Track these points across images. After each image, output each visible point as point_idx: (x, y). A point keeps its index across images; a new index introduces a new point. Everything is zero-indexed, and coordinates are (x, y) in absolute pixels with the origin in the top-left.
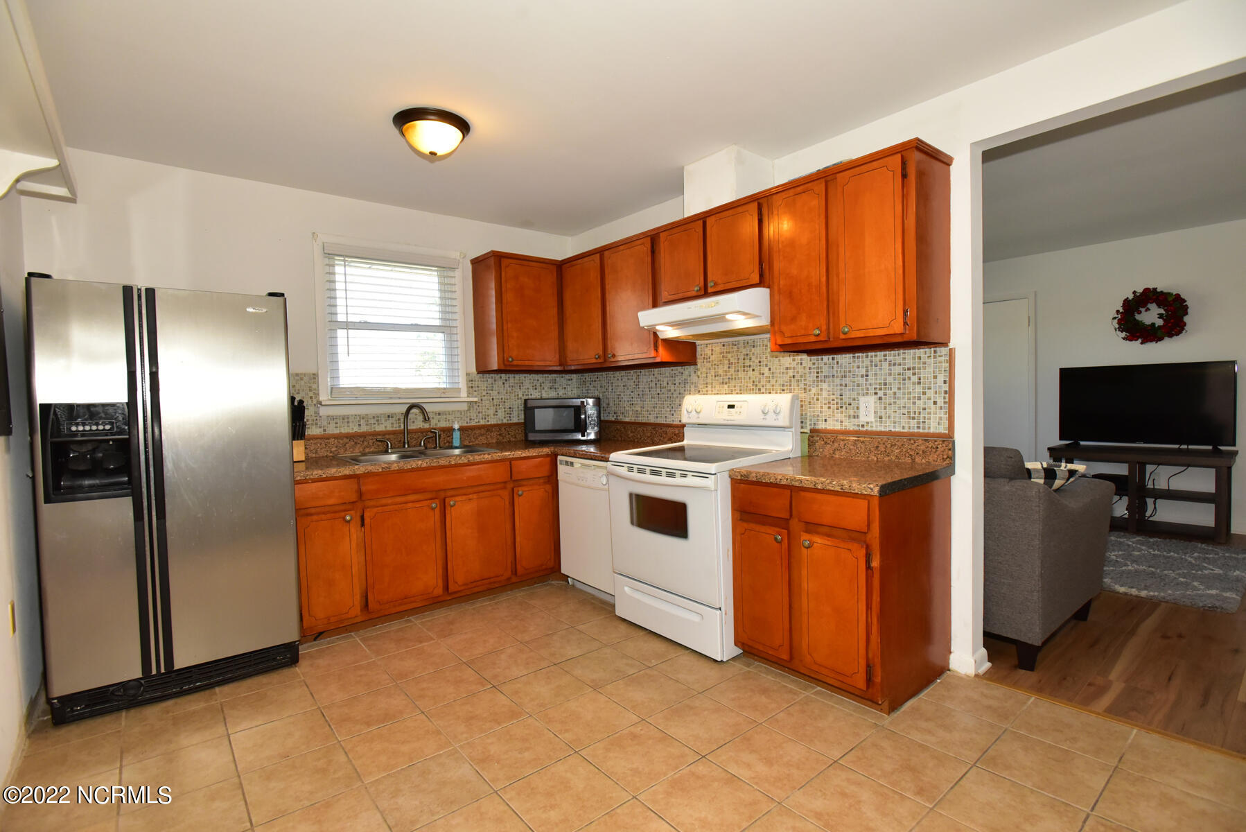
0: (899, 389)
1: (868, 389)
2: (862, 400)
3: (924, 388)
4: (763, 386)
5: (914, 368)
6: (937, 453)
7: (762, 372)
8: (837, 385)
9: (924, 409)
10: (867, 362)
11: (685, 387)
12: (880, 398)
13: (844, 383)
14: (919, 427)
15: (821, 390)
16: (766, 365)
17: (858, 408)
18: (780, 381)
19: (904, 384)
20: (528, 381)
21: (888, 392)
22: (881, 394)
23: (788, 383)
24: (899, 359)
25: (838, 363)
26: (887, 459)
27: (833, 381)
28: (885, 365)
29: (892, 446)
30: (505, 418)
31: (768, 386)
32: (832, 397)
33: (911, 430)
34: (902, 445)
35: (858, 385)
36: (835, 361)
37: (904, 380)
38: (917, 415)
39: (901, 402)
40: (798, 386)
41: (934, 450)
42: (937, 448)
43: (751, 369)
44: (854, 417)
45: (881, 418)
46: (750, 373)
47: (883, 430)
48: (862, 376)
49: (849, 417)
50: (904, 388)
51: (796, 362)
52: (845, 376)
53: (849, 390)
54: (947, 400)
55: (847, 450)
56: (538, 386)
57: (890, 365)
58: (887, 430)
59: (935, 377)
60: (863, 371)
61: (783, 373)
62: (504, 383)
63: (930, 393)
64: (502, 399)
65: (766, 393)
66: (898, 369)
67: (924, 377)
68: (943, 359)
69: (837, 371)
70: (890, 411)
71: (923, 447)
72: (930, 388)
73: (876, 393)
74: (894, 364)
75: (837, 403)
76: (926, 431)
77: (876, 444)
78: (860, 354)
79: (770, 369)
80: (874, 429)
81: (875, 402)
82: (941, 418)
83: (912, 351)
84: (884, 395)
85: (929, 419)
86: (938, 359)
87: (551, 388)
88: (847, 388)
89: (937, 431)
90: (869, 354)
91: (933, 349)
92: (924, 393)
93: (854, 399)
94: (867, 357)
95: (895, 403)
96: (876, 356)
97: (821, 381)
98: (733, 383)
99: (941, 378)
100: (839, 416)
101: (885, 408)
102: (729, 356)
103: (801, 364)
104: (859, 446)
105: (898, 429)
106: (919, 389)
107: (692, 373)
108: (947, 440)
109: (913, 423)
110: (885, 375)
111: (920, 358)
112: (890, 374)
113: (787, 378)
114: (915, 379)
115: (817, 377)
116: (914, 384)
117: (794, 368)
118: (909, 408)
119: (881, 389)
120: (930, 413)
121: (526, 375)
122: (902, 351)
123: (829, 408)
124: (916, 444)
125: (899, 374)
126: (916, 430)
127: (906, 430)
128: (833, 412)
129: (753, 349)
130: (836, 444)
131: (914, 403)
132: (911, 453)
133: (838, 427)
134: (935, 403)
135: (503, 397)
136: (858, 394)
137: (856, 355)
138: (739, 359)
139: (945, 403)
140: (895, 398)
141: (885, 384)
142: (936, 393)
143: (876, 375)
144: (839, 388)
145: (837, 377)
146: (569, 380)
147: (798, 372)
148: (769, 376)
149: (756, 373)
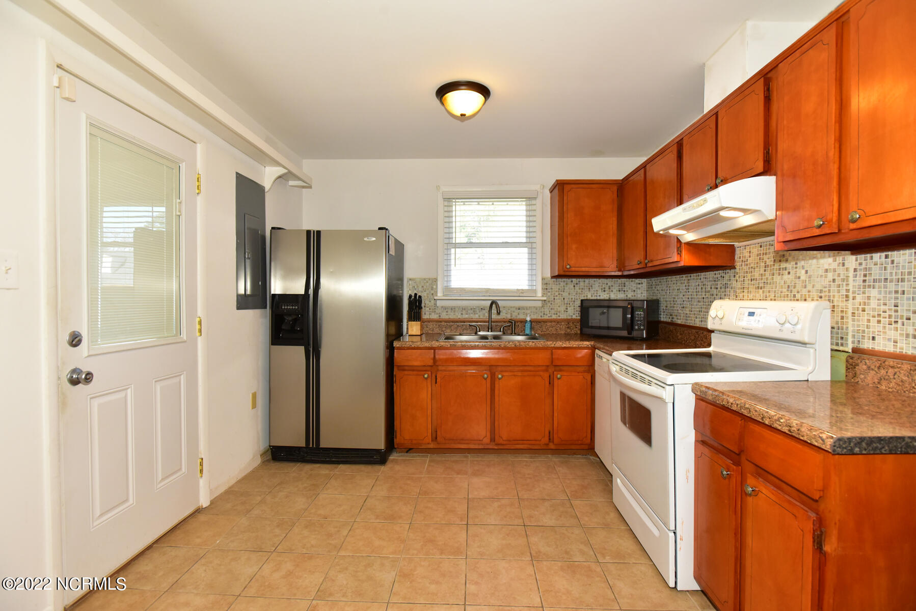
4: (798, 292)
7: (798, 275)
8: (891, 293)
11: (725, 291)
13: (900, 290)
15: (869, 298)
18: (818, 287)
20: (597, 285)
23: (827, 289)
25: (893, 262)
27: (886, 287)
30: (574, 314)
31: (804, 292)
32: (884, 308)
40: (839, 292)
43: (786, 272)
46: (786, 277)
51: (838, 262)
52: (903, 280)
55: (897, 381)
56: (607, 289)
61: (821, 276)
62: (574, 286)
64: (572, 299)
65: (801, 300)
69: (892, 273)
75: (890, 316)
79: (807, 272)
87: (619, 291)
97: (869, 287)
100: (892, 334)
103: (844, 265)
107: (732, 278)
113: (826, 282)
115: (864, 281)
117: (835, 270)
121: (595, 279)
123: (879, 322)
128: (884, 328)
133: (889, 348)
135: (573, 297)
144: (893, 295)
145: (892, 281)
146: (639, 284)
147: (839, 275)
148: (806, 281)
149: (791, 276)
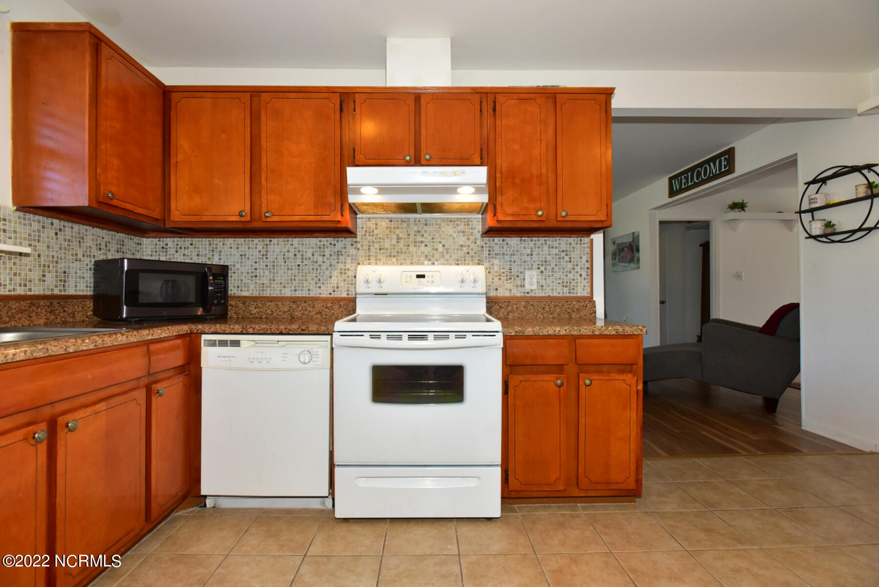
0: (556, 265)
1: (532, 265)
2: (527, 273)
3: (573, 265)
5: (566, 251)
6: (587, 310)
7: (435, 248)
8: (506, 262)
9: (574, 280)
10: (532, 244)
11: (338, 259)
12: (542, 272)
13: (513, 260)
14: (570, 293)
15: (493, 265)
16: (440, 242)
17: (524, 279)
18: (454, 256)
19: (560, 262)
20: (90, 237)
21: (548, 267)
22: (542, 268)
23: (463, 259)
24: (556, 244)
25: (507, 244)
26: (551, 316)
27: (503, 258)
28: (546, 248)
29: (554, 306)
30: (56, 286)
32: (502, 271)
33: (565, 295)
34: (562, 305)
35: (525, 262)
36: (505, 243)
37: (560, 259)
38: (568, 284)
39: (557, 275)
40: (472, 260)
41: (584, 308)
42: (587, 306)
43: (423, 245)
44: (521, 286)
45: (542, 286)
46: (423, 248)
47: (544, 295)
48: (528, 255)
49: (517, 286)
50: (560, 265)
52: (514, 255)
53: (517, 265)
54: (589, 273)
55: (519, 312)
56: (103, 247)
57: (549, 247)
58: (547, 295)
59: (581, 258)
60: (529, 251)
61: (457, 249)
62: (56, 234)
63: (578, 269)
64: (53, 257)
66: (555, 251)
67: (573, 257)
68: (586, 245)
69: (507, 251)
70: (549, 281)
71: (577, 306)
72: (577, 265)
73: (539, 268)
74: (552, 247)
75: (507, 276)
76: (575, 295)
77: (543, 306)
78: (526, 238)
79: (444, 246)
80: (537, 295)
81: (538, 275)
82: (585, 286)
83: (565, 239)
84: (545, 269)
85: (577, 286)
86: (583, 245)
88: (516, 263)
89: (582, 295)
90: (534, 239)
91: (579, 239)
92: (574, 269)
93: (521, 273)
94: (532, 241)
95: (553, 275)
96: (539, 240)
97: (493, 258)
98: (402, 257)
99: (585, 258)
100: (508, 285)
101: (545, 279)
102: (398, 231)
103: (475, 243)
104: (529, 308)
105: (556, 294)
106: (570, 266)
107: (349, 246)
108: (590, 299)
109: (566, 290)
110: (546, 254)
111: (570, 244)
112: (550, 255)
113: (461, 253)
114: (567, 258)
115: (489, 254)
116: (567, 262)
117: (469, 246)
118: (563, 279)
119: (542, 265)
120: (577, 283)
121: (88, 227)
122: (558, 238)
123: (500, 279)
124: (572, 304)
125: (556, 255)
126: (568, 295)
127: (560, 295)
128: (503, 282)
129: (425, 227)
130: (510, 308)
131: (567, 276)
132: (569, 311)
133: (507, 294)
134: (581, 275)
135: (55, 254)
136: (525, 269)
137: (523, 238)
138: (409, 234)
139: (587, 275)
140: (553, 272)
141: (546, 262)
142: (581, 269)
143: (538, 254)
144: (509, 263)
145: (507, 255)
147: (472, 250)
148: (443, 252)
149: (429, 249)
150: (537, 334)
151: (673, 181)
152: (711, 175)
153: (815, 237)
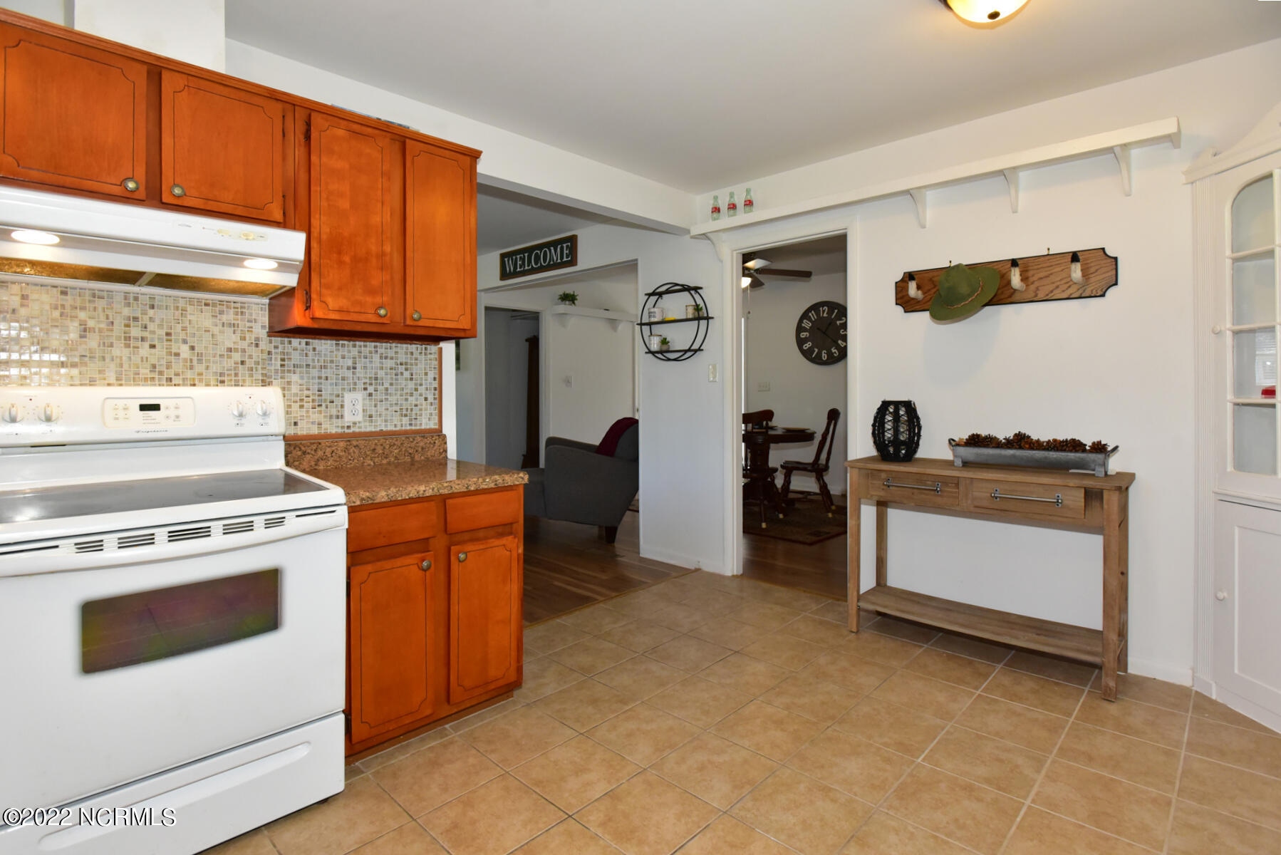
0: (391, 384)
1: (355, 384)
2: (348, 397)
3: (416, 384)
4: (177, 374)
5: (406, 364)
6: (435, 448)
7: (174, 351)
8: (313, 378)
9: (416, 406)
10: (354, 352)
12: (370, 395)
13: (323, 375)
14: (411, 425)
15: (289, 383)
16: (185, 342)
17: (342, 406)
18: (215, 368)
19: (397, 380)
21: (380, 388)
22: (371, 389)
23: (233, 372)
24: (391, 353)
25: (314, 349)
26: (385, 461)
27: (308, 373)
28: (376, 358)
29: (390, 446)
31: (189, 374)
32: (306, 392)
33: (403, 428)
34: (402, 444)
35: (343, 379)
36: (310, 347)
37: (396, 375)
38: (408, 413)
39: (393, 399)
40: (251, 376)
41: (432, 446)
42: (435, 443)
43: (146, 344)
44: (338, 417)
45: (371, 416)
46: (144, 350)
47: (373, 430)
48: (348, 368)
49: (331, 417)
50: (397, 384)
51: (248, 341)
52: (325, 367)
53: (332, 384)
54: (437, 396)
55: (335, 457)
57: (381, 358)
58: (378, 429)
59: (426, 374)
60: (350, 363)
61: (221, 356)
63: (422, 389)
65: (184, 385)
66: (389, 363)
67: (416, 373)
68: (432, 356)
69: (313, 360)
70: (381, 408)
71: (422, 444)
72: (421, 385)
73: (365, 389)
74: (386, 358)
75: (313, 401)
76: (418, 428)
77: (373, 446)
78: (346, 342)
79: (192, 348)
80: (363, 430)
81: (364, 399)
82: (431, 414)
83: (405, 346)
84: (375, 391)
85: (421, 415)
86: (429, 356)
88: (329, 381)
89: (428, 427)
90: (358, 343)
91: (424, 346)
92: (416, 390)
93: (338, 396)
94: (354, 346)
95: (387, 399)
96: (365, 346)
97: (289, 371)
98: (93, 367)
99: (431, 374)
100: (315, 416)
101: (376, 406)
102: (82, 315)
103: (257, 345)
104: (351, 451)
105: (390, 428)
106: (411, 385)
108: (438, 434)
109: (405, 420)
110: (376, 368)
111: (412, 353)
112: (382, 368)
113: (229, 363)
114: (407, 374)
115: (282, 366)
116: (406, 379)
117: (244, 351)
118: (401, 405)
119: (371, 384)
120: (421, 410)
122: (394, 345)
123: (301, 407)
124: (415, 442)
125: (391, 369)
126: (408, 428)
127: (398, 429)
128: (308, 412)
129: (151, 312)
130: (320, 453)
131: (407, 400)
132: (410, 451)
133: (315, 430)
134: (426, 399)
136: (343, 389)
137: (341, 342)
138: (112, 323)
139: (435, 399)
140: (387, 394)
141: (376, 379)
142: (427, 389)
143: (365, 367)
144: (317, 381)
145: (314, 367)
147: (250, 357)
148: (191, 360)
149: (160, 351)
150: (394, 499)
151: (506, 259)
152: (552, 263)
153: (653, 353)
